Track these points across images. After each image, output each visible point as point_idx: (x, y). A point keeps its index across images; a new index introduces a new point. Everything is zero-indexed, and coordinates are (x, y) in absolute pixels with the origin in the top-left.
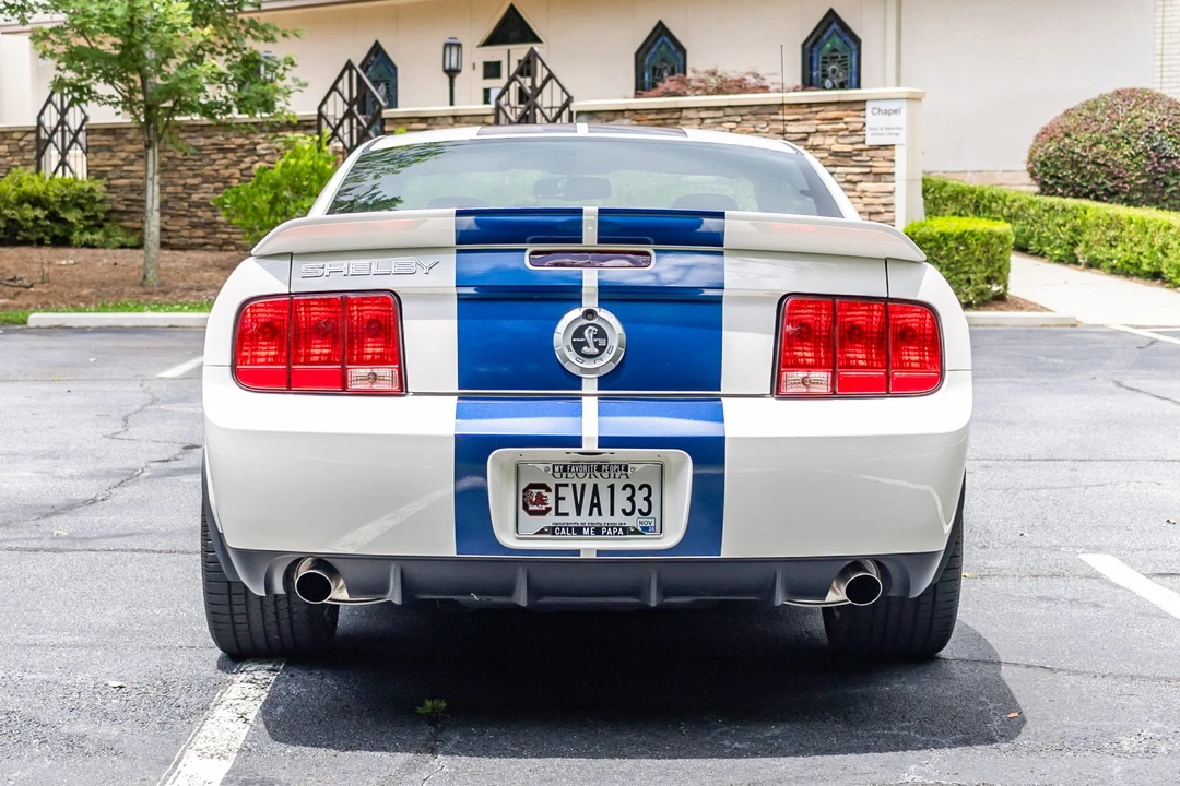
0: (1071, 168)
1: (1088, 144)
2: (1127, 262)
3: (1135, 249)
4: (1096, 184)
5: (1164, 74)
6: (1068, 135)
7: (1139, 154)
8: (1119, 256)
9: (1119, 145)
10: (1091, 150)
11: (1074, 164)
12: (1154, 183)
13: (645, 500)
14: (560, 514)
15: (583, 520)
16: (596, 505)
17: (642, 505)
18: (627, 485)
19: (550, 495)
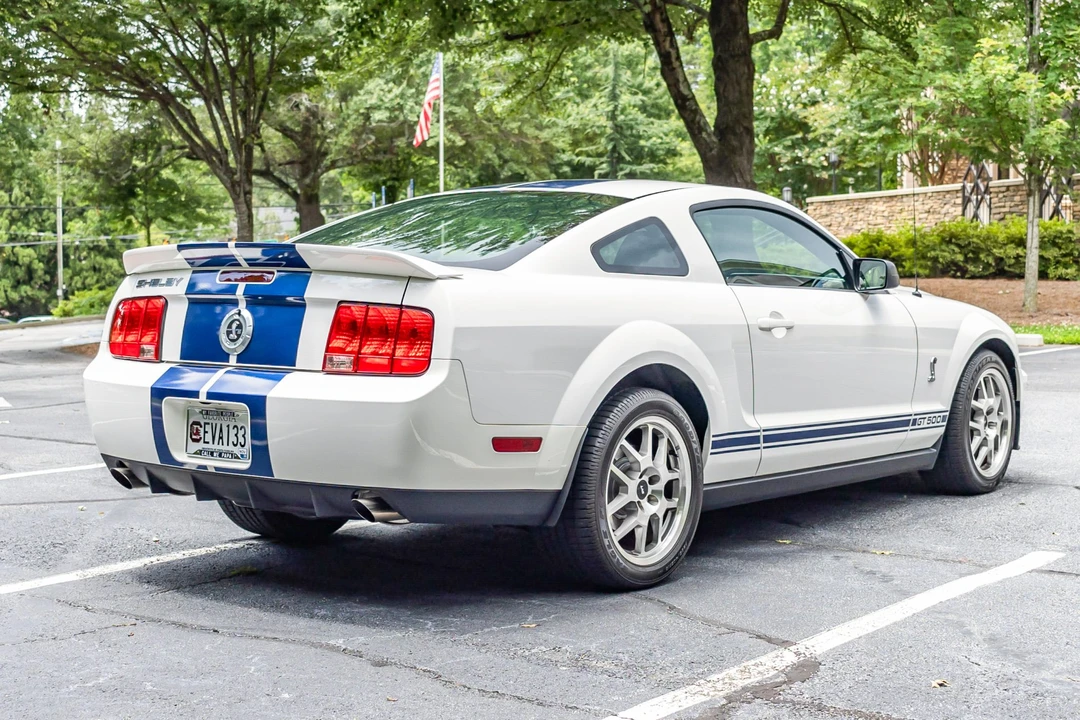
13: (244, 436)
14: (205, 442)
15: (216, 447)
16: (221, 438)
17: (241, 440)
18: (235, 426)
19: (202, 430)
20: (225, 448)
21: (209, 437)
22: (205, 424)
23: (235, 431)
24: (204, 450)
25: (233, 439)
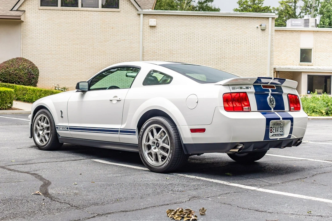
0: (9, 76)
1: (14, 70)
2: (29, 99)
3: (31, 96)
4: (16, 80)
5: (23, 55)
6: (7, 68)
7: (26, 73)
8: (27, 97)
9: (21, 71)
10: (14, 72)
11: (10, 75)
12: (29, 80)
13: (282, 129)
14: (274, 132)
15: (276, 133)
16: (277, 130)
17: (282, 130)
18: (280, 127)
19: (272, 129)
20: (278, 133)
21: (274, 131)
22: (273, 127)
23: (280, 128)
24: (274, 134)
25: (280, 130)
